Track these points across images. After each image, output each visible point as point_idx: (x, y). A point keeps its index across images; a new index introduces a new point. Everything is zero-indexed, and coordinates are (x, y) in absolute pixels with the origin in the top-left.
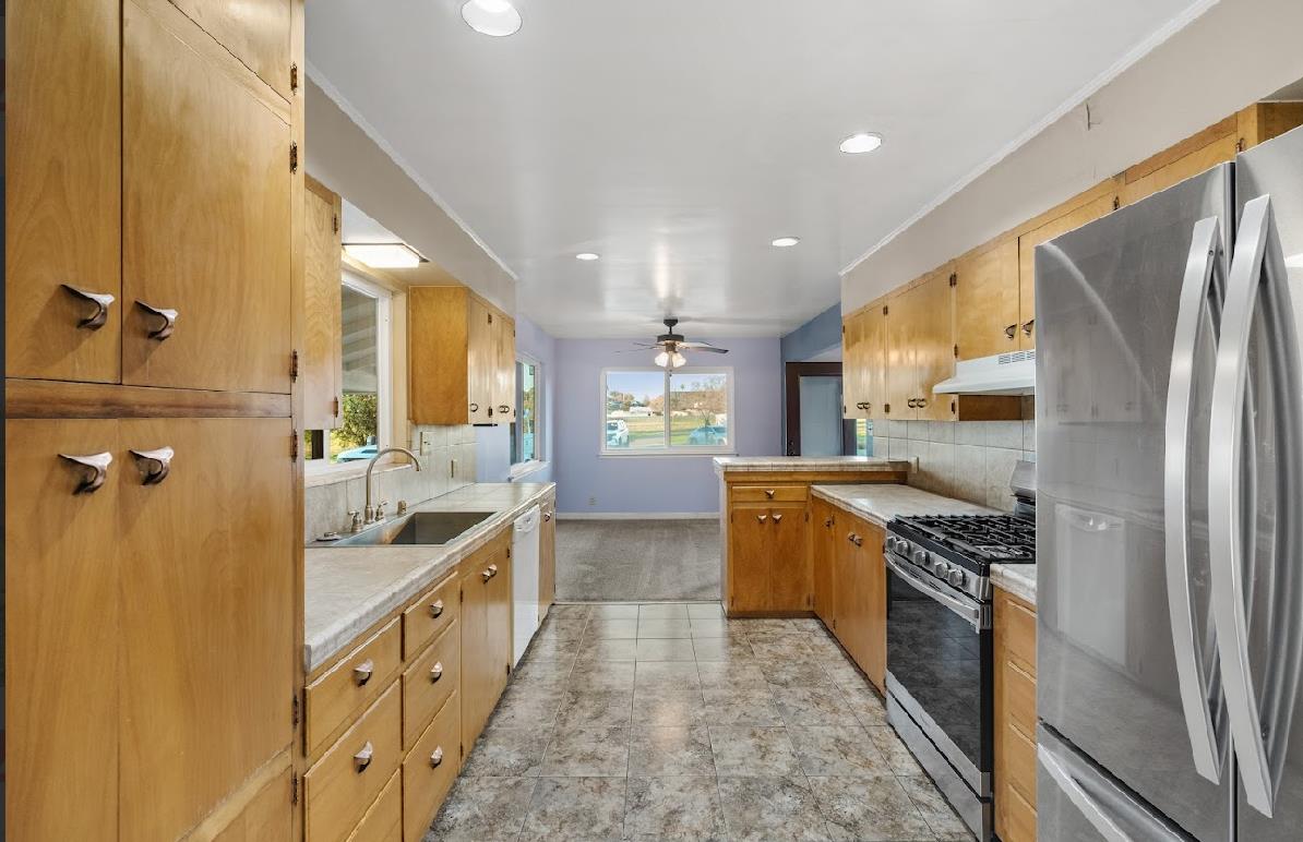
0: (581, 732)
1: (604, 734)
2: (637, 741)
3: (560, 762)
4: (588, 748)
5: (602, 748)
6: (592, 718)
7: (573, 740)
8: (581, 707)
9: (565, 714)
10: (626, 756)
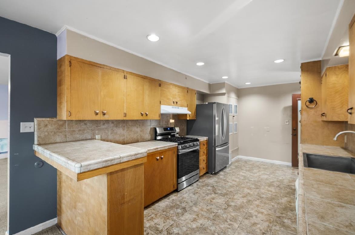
0: (262, 220)
1: (254, 217)
2: (244, 211)
3: (269, 215)
4: (260, 215)
5: (256, 214)
6: (258, 224)
7: (265, 219)
8: (261, 230)
9: (268, 230)
10: (249, 209)
